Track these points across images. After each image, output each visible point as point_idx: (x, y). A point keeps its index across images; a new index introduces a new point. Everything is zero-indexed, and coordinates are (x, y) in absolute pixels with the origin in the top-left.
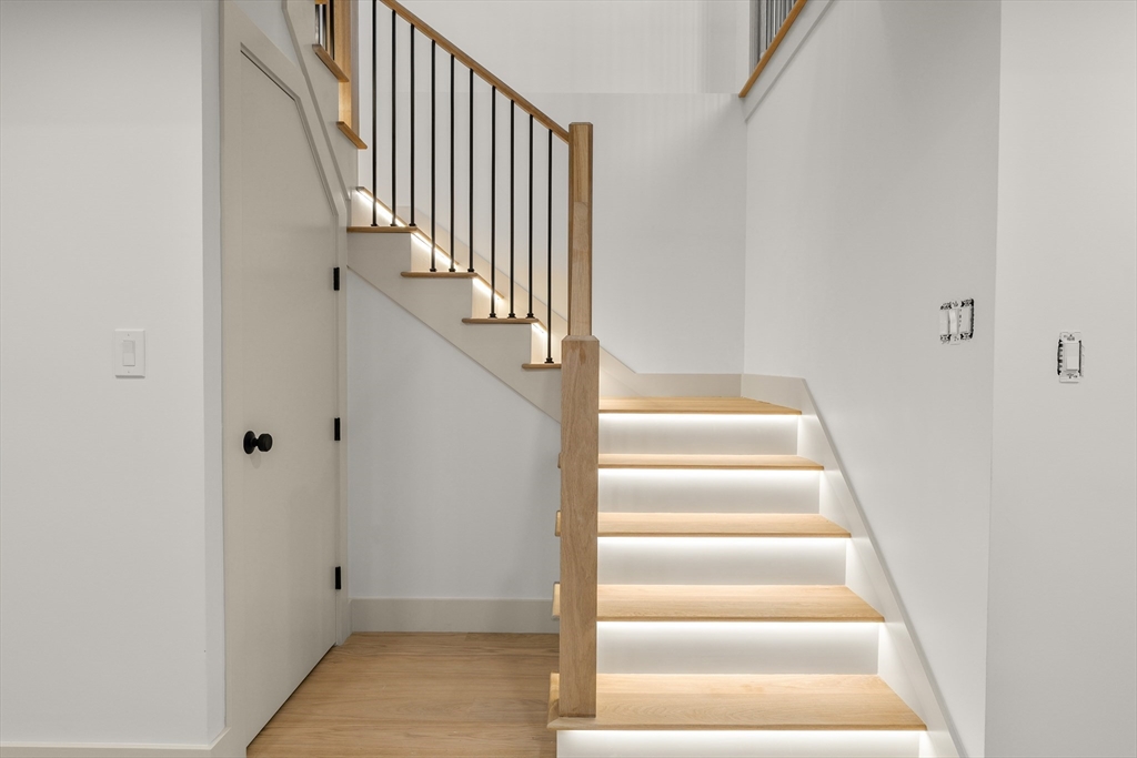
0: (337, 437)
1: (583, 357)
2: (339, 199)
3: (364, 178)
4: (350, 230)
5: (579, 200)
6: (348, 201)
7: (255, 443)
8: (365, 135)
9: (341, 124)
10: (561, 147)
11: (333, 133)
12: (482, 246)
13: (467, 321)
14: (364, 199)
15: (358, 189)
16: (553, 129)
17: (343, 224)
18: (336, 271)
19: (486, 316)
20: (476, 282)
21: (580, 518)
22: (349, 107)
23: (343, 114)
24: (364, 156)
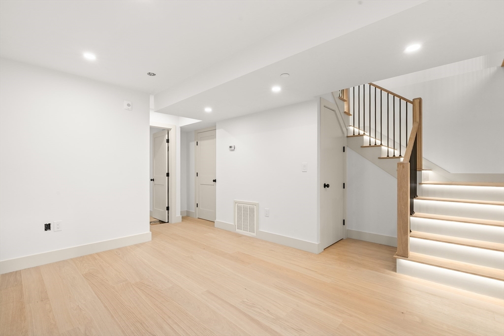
0: (344, 188)
1: (403, 167)
2: (344, 129)
3: (351, 123)
4: (347, 137)
5: (416, 121)
6: (347, 130)
7: (326, 186)
8: (352, 113)
9: (345, 112)
10: (410, 106)
11: (343, 114)
12: (391, 136)
13: (379, 158)
14: (351, 128)
15: (350, 126)
16: (407, 101)
17: (346, 136)
18: (344, 147)
19: (386, 156)
20: (382, 147)
21: (403, 207)
22: (347, 106)
23: (346, 110)
24: (351, 118)
